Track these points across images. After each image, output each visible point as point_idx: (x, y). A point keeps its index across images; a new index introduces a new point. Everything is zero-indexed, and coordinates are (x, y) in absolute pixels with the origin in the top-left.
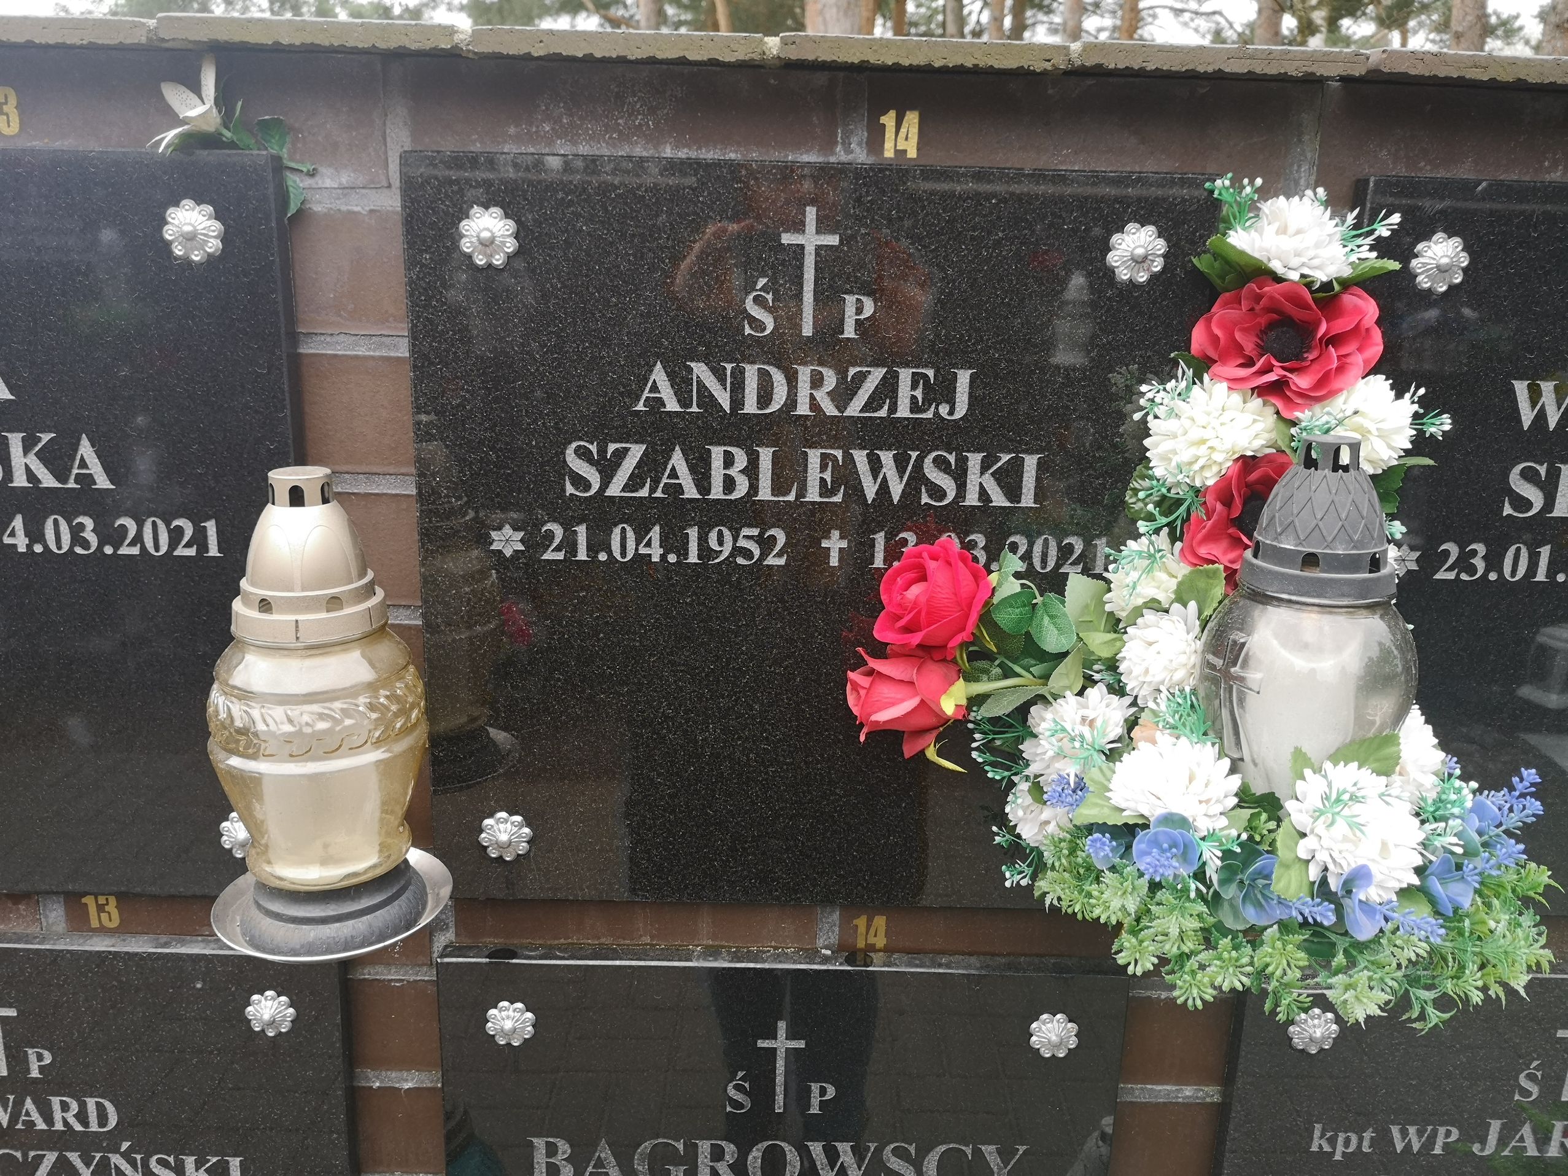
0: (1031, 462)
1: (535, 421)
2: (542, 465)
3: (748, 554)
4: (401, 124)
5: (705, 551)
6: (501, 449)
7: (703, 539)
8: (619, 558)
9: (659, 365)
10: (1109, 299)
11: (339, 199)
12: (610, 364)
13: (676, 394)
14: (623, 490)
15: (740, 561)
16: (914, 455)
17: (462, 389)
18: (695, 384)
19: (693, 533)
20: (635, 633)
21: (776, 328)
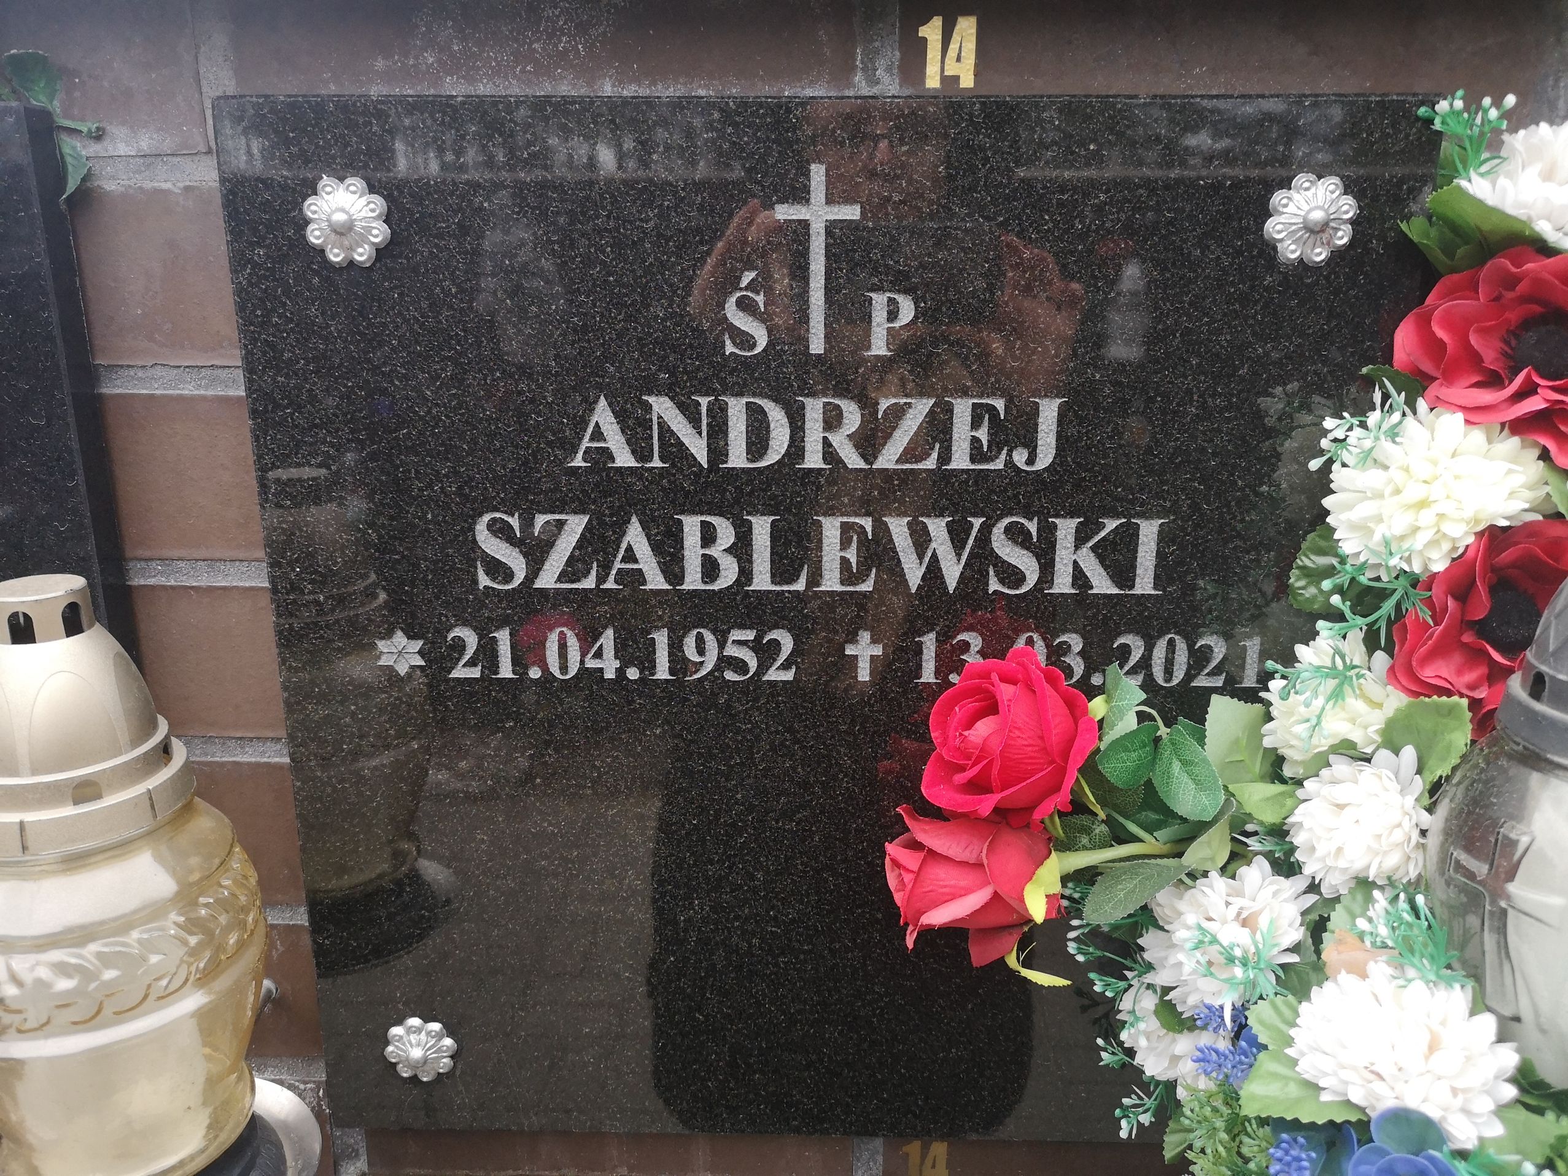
0: (1149, 531)
1: (430, 486)
2: (443, 548)
3: (740, 666)
4: (221, 59)
5: (678, 662)
6: (383, 526)
7: (675, 647)
8: (557, 674)
9: (602, 402)
10: (1267, 289)
11: (140, 172)
12: (532, 401)
13: (628, 442)
14: (559, 580)
15: (730, 676)
16: (977, 522)
17: (324, 442)
18: (655, 427)
19: (661, 638)
20: (584, 777)
21: (771, 344)
